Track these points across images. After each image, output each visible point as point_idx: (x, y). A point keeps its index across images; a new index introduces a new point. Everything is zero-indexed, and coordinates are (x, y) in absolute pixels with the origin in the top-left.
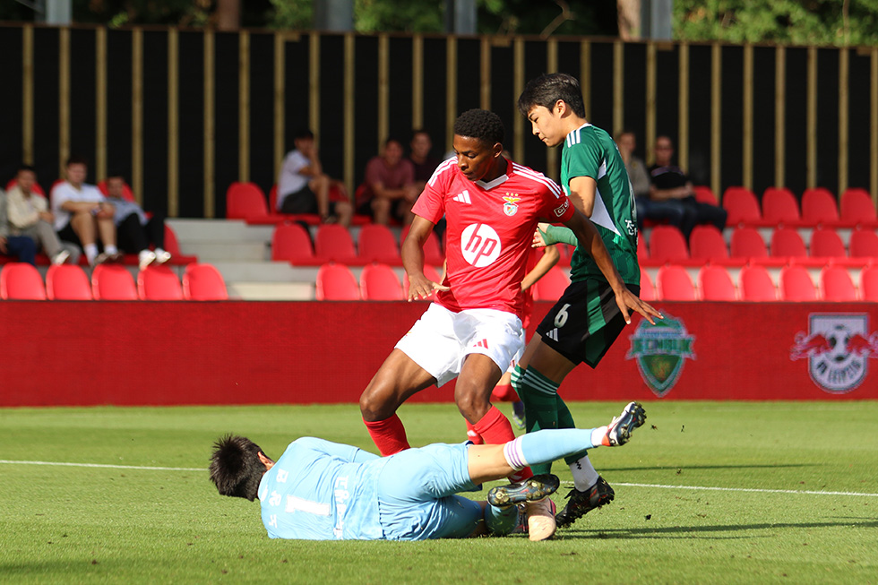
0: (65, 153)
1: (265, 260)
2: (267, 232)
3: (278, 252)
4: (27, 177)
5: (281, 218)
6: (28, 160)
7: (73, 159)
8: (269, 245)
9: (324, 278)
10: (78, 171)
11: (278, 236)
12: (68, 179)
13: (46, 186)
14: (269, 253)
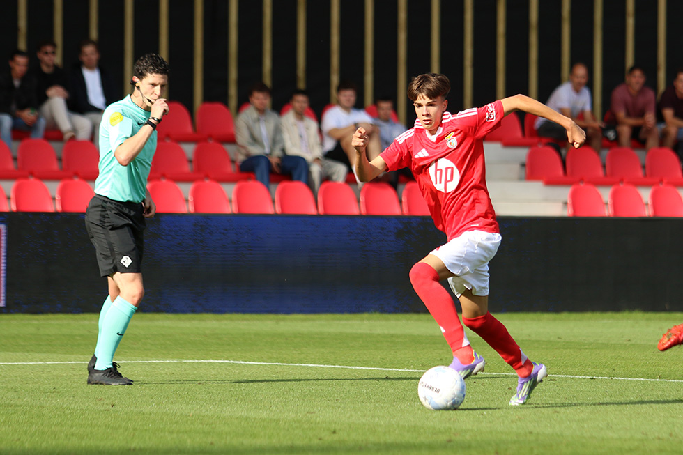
0: (335, 79)
1: (520, 179)
2: (522, 153)
3: (532, 172)
4: (301, 101)
5: (535, 140)
6: (302, 85)
7: (343, 86)
8: (523, 165)
9: (574, 196)
10: (348, 96)
11: (531, 157)
12: (339, 103)
13: (318, 110)
14: (523, 173)
